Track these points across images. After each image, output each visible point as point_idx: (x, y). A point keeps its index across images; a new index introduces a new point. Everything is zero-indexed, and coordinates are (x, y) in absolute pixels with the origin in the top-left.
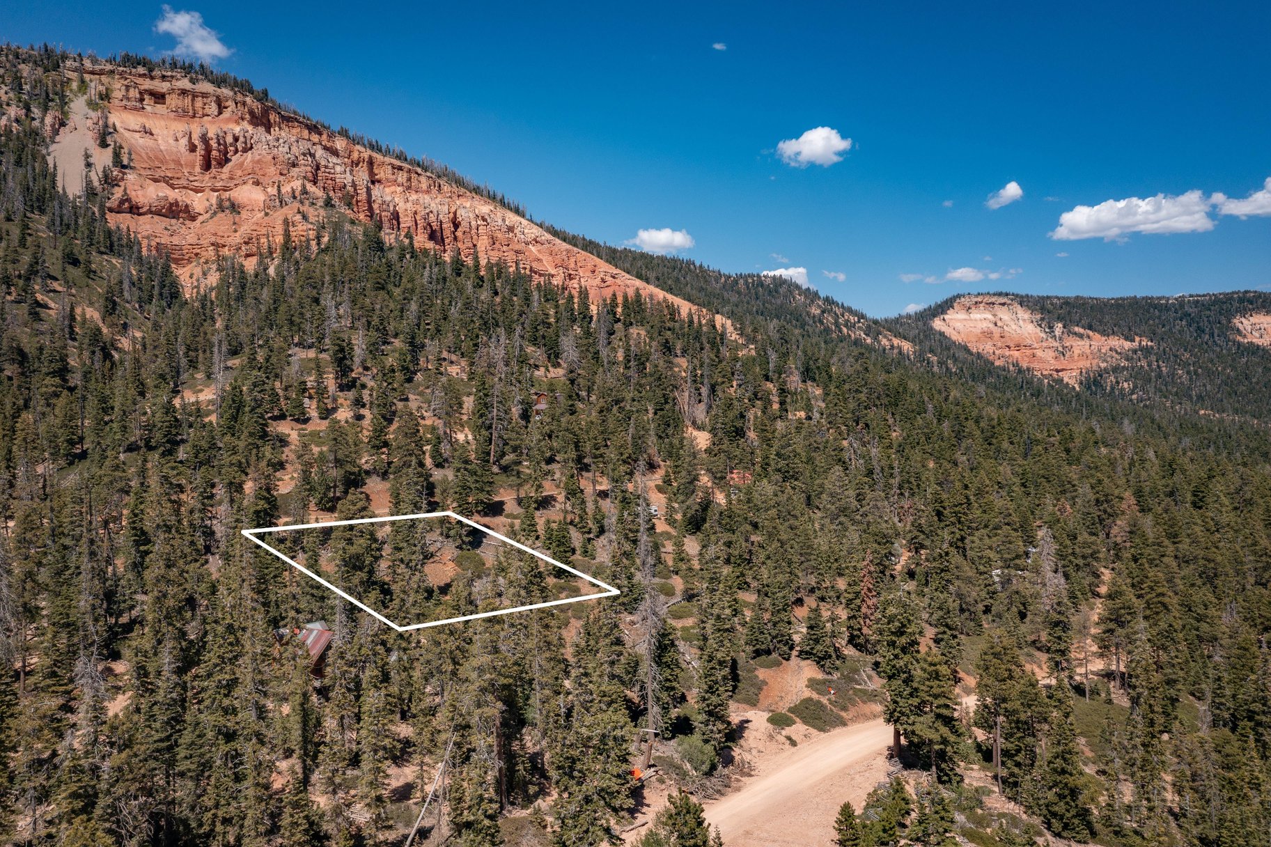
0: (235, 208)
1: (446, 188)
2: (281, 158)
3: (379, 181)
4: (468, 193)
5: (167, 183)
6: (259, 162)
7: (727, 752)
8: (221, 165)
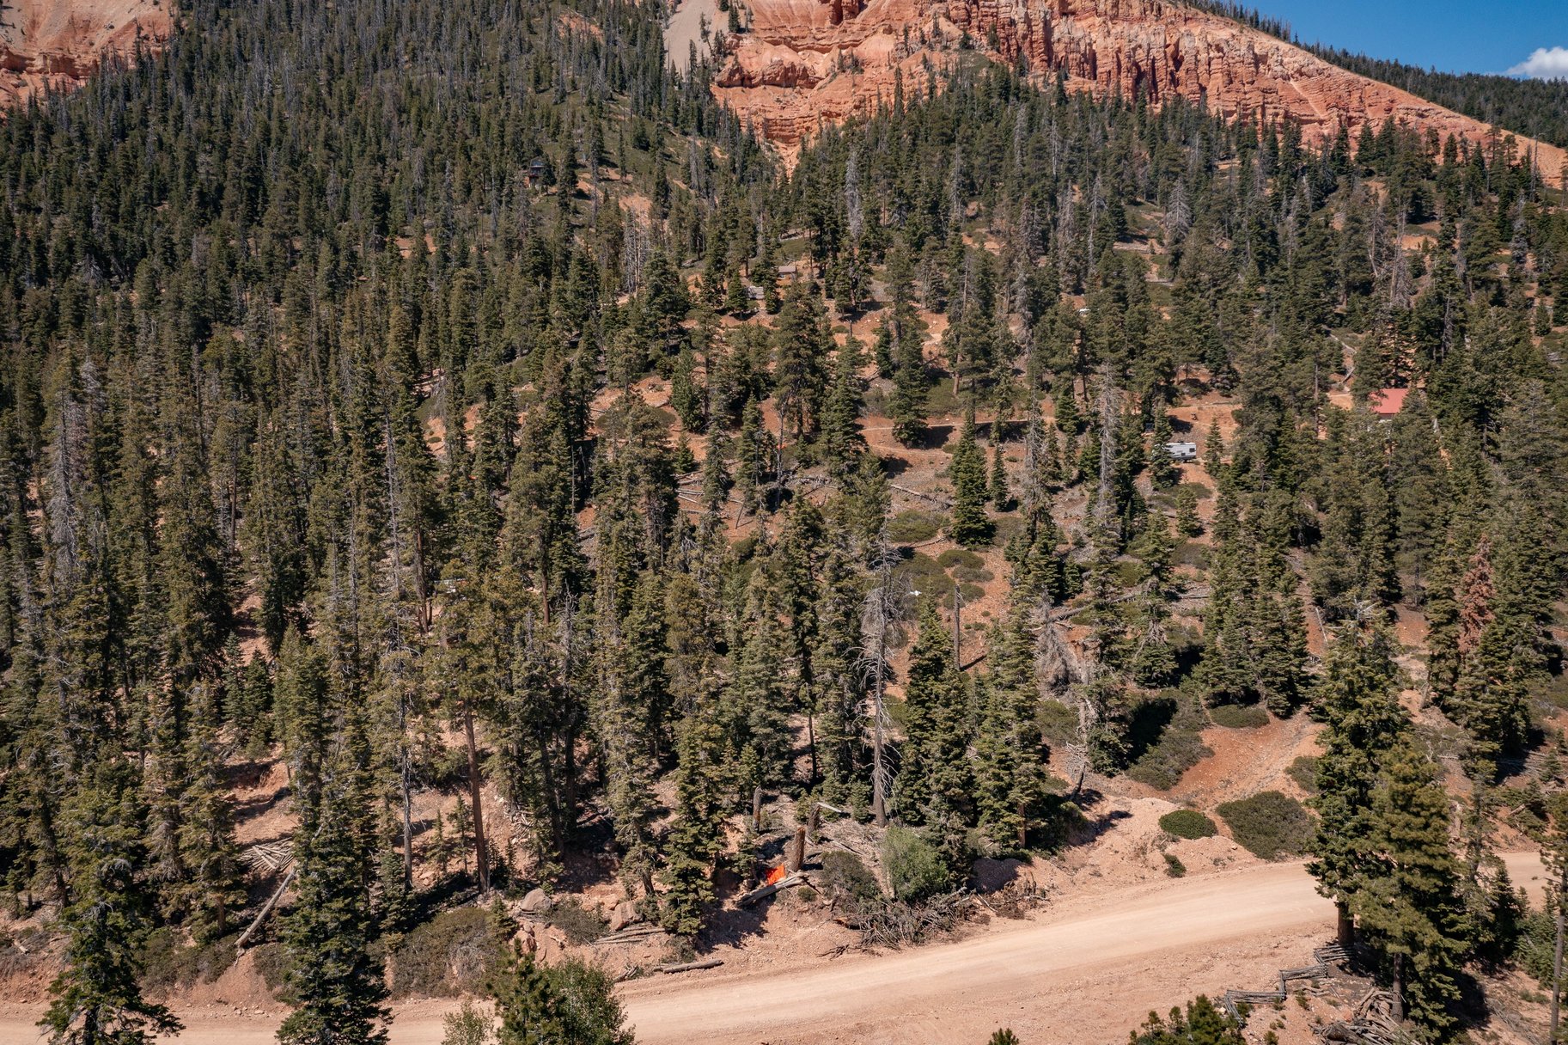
0: (857, 65)
1: (1168, 11)
3: (1073, 13)
4: (1201, 14)
5: (789, 45)
6: (896, 4)
7: (1004, 865)
8: (854, 14)
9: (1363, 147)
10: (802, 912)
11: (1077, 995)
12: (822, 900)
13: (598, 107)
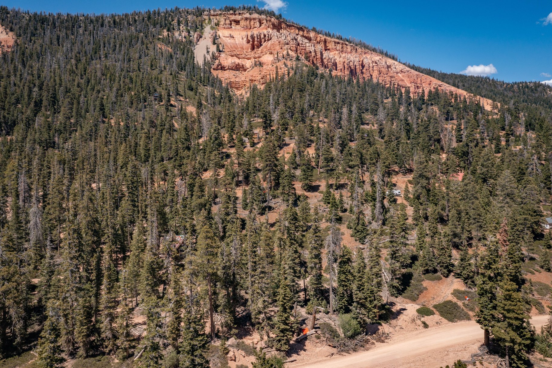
0: (261, 64)
1: (359, 50)
2: (282, 42)
3: (328, 50)
4: (370, 52)
5: (237, 57)
6: (273, 44)
7: (375, 326)
8: (258, 47)
9: (429, 96)
10: (317, 343)
11: (412, 364)
12: (322, 338)
13: (175, 76)
